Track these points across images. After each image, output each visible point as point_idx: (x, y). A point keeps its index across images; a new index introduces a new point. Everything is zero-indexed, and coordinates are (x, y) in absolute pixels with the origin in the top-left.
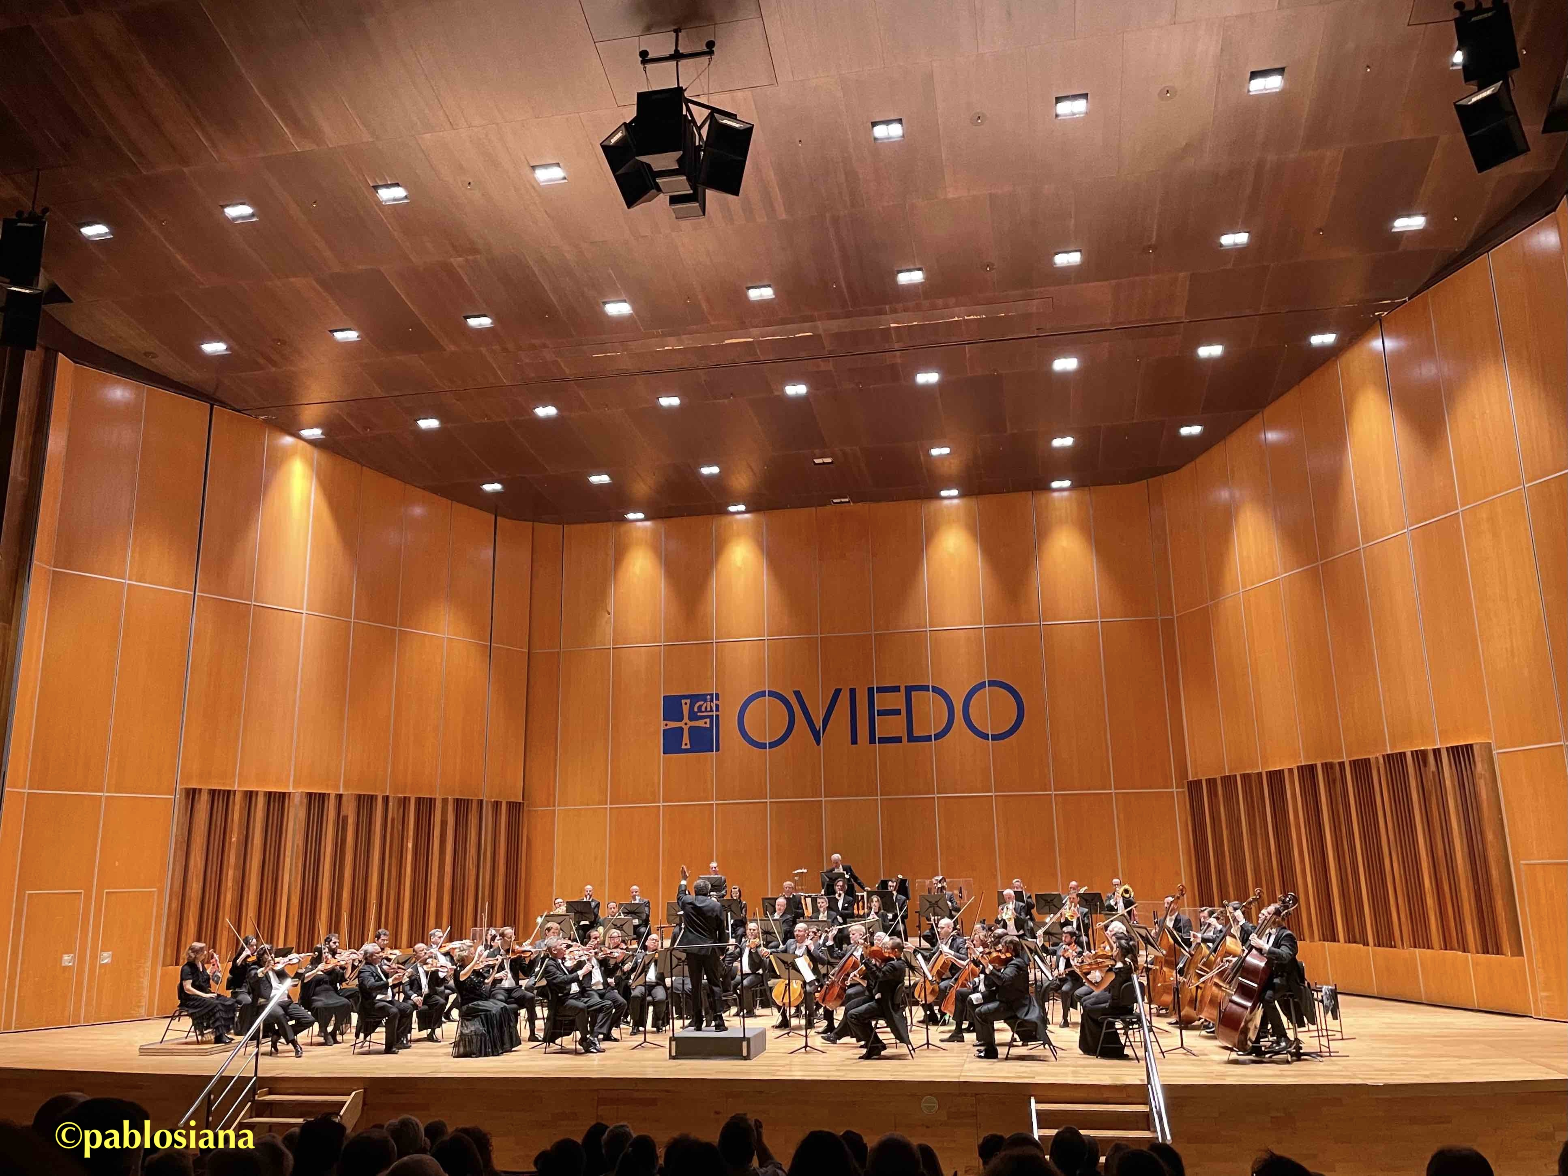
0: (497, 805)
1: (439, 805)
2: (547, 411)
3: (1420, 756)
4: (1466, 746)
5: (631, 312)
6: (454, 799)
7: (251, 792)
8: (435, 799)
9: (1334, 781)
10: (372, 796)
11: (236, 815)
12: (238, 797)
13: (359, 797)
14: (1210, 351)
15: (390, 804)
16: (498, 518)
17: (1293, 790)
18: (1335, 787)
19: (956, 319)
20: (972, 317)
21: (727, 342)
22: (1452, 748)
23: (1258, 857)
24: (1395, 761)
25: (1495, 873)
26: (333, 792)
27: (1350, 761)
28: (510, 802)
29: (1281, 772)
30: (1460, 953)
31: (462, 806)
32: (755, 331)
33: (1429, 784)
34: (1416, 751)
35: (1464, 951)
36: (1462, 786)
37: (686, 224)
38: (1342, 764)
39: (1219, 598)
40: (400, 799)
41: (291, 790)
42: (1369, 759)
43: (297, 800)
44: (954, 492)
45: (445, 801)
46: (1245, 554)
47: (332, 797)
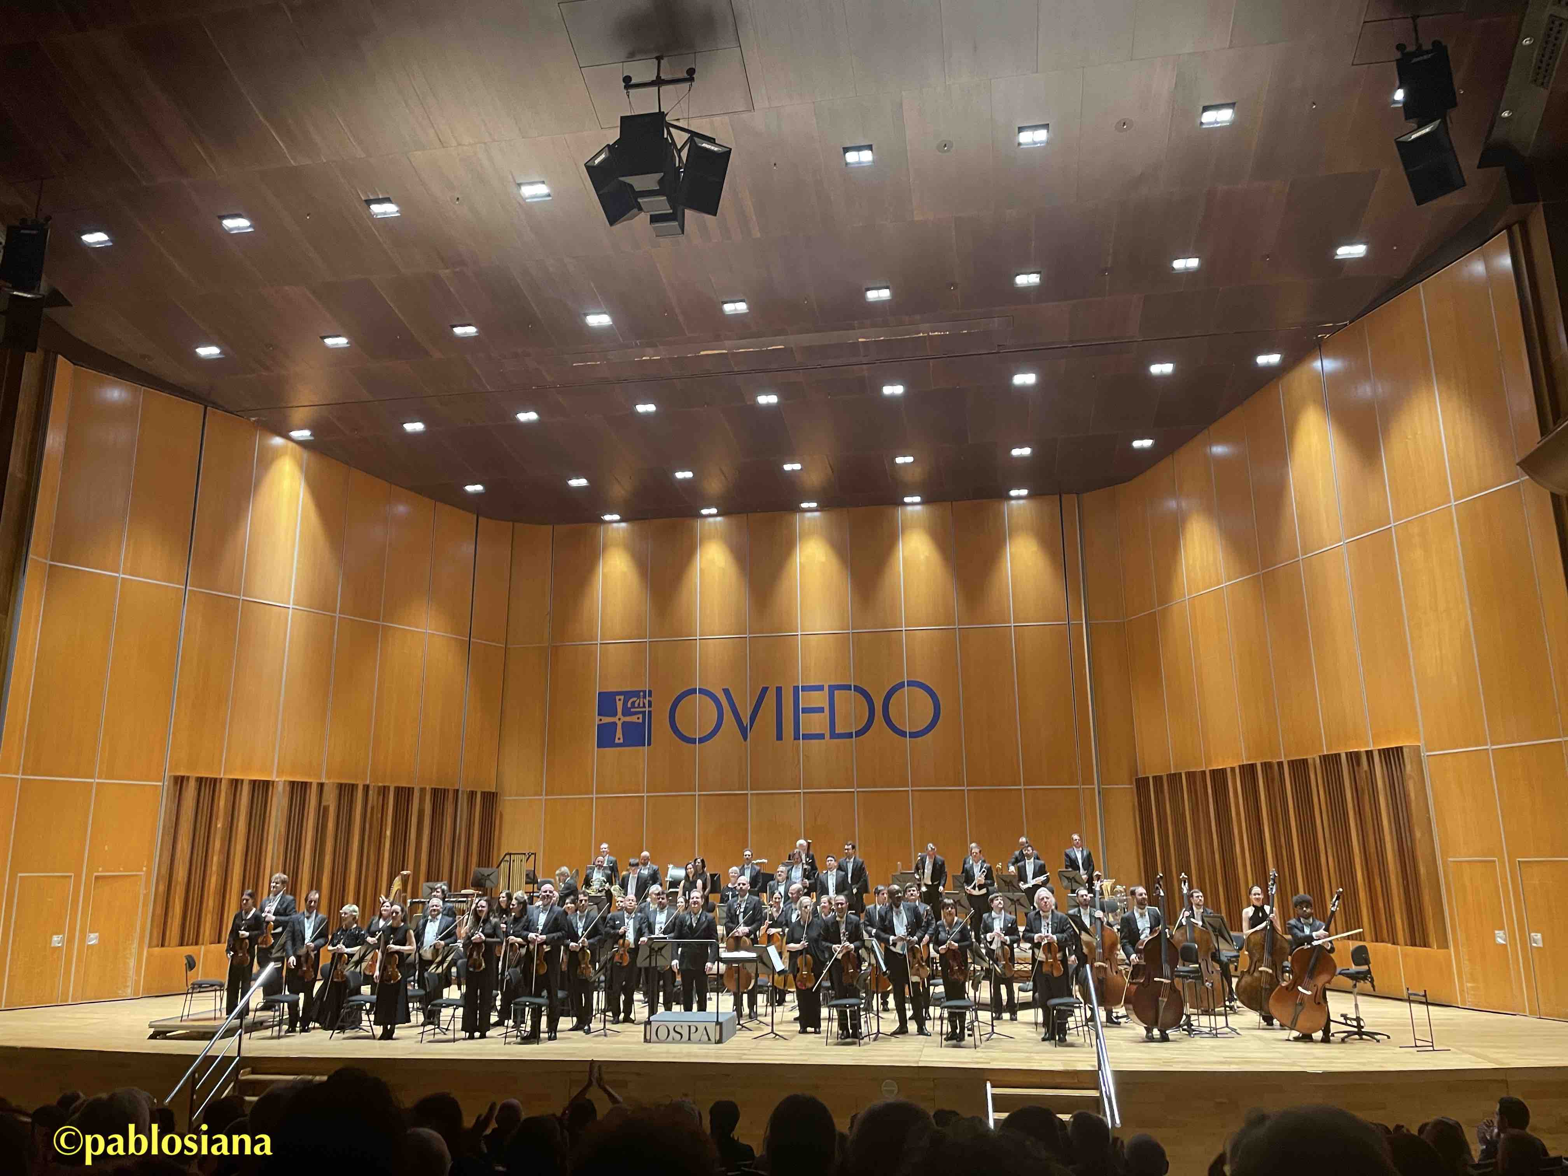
0: (472, 794)
1: (417, 794)
2: (527, 417)
3: (1354, 758)
4: (1397, 748)
5: (611, 323)
6: (432, 789)
7: (237, 780)
8: (413, 788)
9: (1273, 780)
10: (353, 785)
11: (222, 803)
12: (224, 786)
13: (341, 786)
14: (1162, 369)
15: (371, 792)
16: (480, 518)
17: (1235, 788)
18: (1273, 786)
19: (921, 335)
20: (936, 333)
21: (702, 353)
22: (1384, 749)
23: (1202, 850)
24: (1331, 761)
25: (1422, 870)
26: (314, 781)
27: (1288, 762)
28: (484, 792)
29: (1223, 771)
30: (1390, 945)
31: (438, 795)
32: (728, 343)
33: (1362, 783)
34: (1350, 753)
35: (1394, 943)
36: (1392, 786)
37: (665, 242)
38: (1280, 764)
39: (1166, 604)
40: (379, 787)
41: (273, 777)
42: (1307, 759)
43: (280, 788)
44: (917, 499)
45: (423, 790)
46: (1191, 562)
47: (314, 787)
